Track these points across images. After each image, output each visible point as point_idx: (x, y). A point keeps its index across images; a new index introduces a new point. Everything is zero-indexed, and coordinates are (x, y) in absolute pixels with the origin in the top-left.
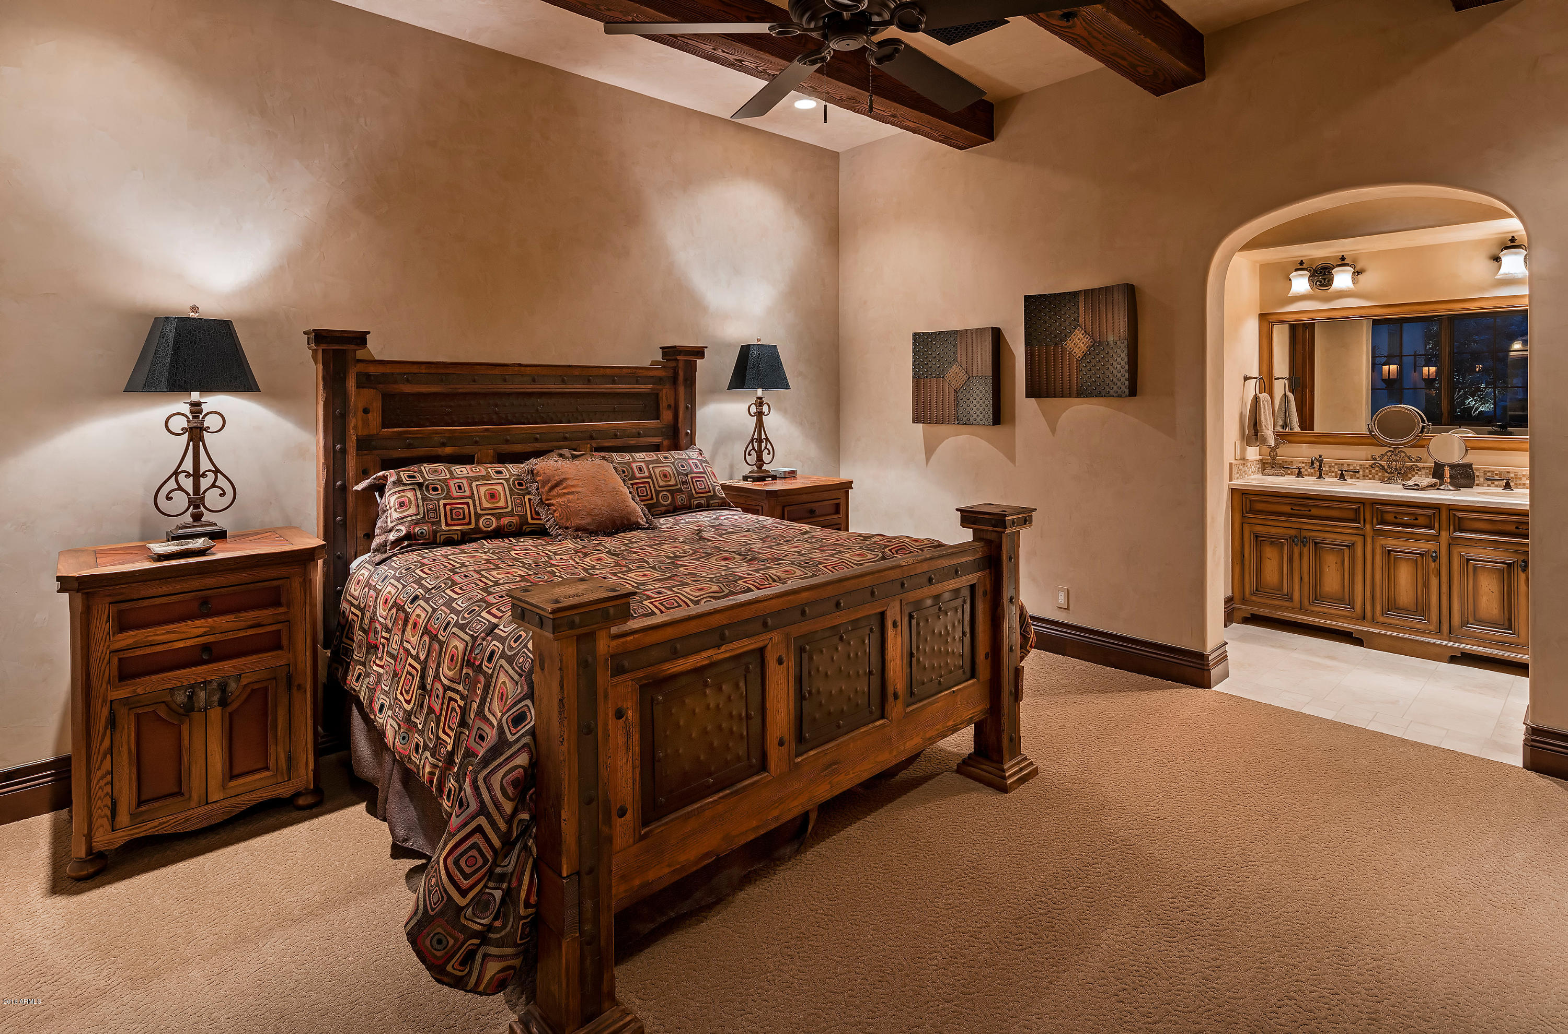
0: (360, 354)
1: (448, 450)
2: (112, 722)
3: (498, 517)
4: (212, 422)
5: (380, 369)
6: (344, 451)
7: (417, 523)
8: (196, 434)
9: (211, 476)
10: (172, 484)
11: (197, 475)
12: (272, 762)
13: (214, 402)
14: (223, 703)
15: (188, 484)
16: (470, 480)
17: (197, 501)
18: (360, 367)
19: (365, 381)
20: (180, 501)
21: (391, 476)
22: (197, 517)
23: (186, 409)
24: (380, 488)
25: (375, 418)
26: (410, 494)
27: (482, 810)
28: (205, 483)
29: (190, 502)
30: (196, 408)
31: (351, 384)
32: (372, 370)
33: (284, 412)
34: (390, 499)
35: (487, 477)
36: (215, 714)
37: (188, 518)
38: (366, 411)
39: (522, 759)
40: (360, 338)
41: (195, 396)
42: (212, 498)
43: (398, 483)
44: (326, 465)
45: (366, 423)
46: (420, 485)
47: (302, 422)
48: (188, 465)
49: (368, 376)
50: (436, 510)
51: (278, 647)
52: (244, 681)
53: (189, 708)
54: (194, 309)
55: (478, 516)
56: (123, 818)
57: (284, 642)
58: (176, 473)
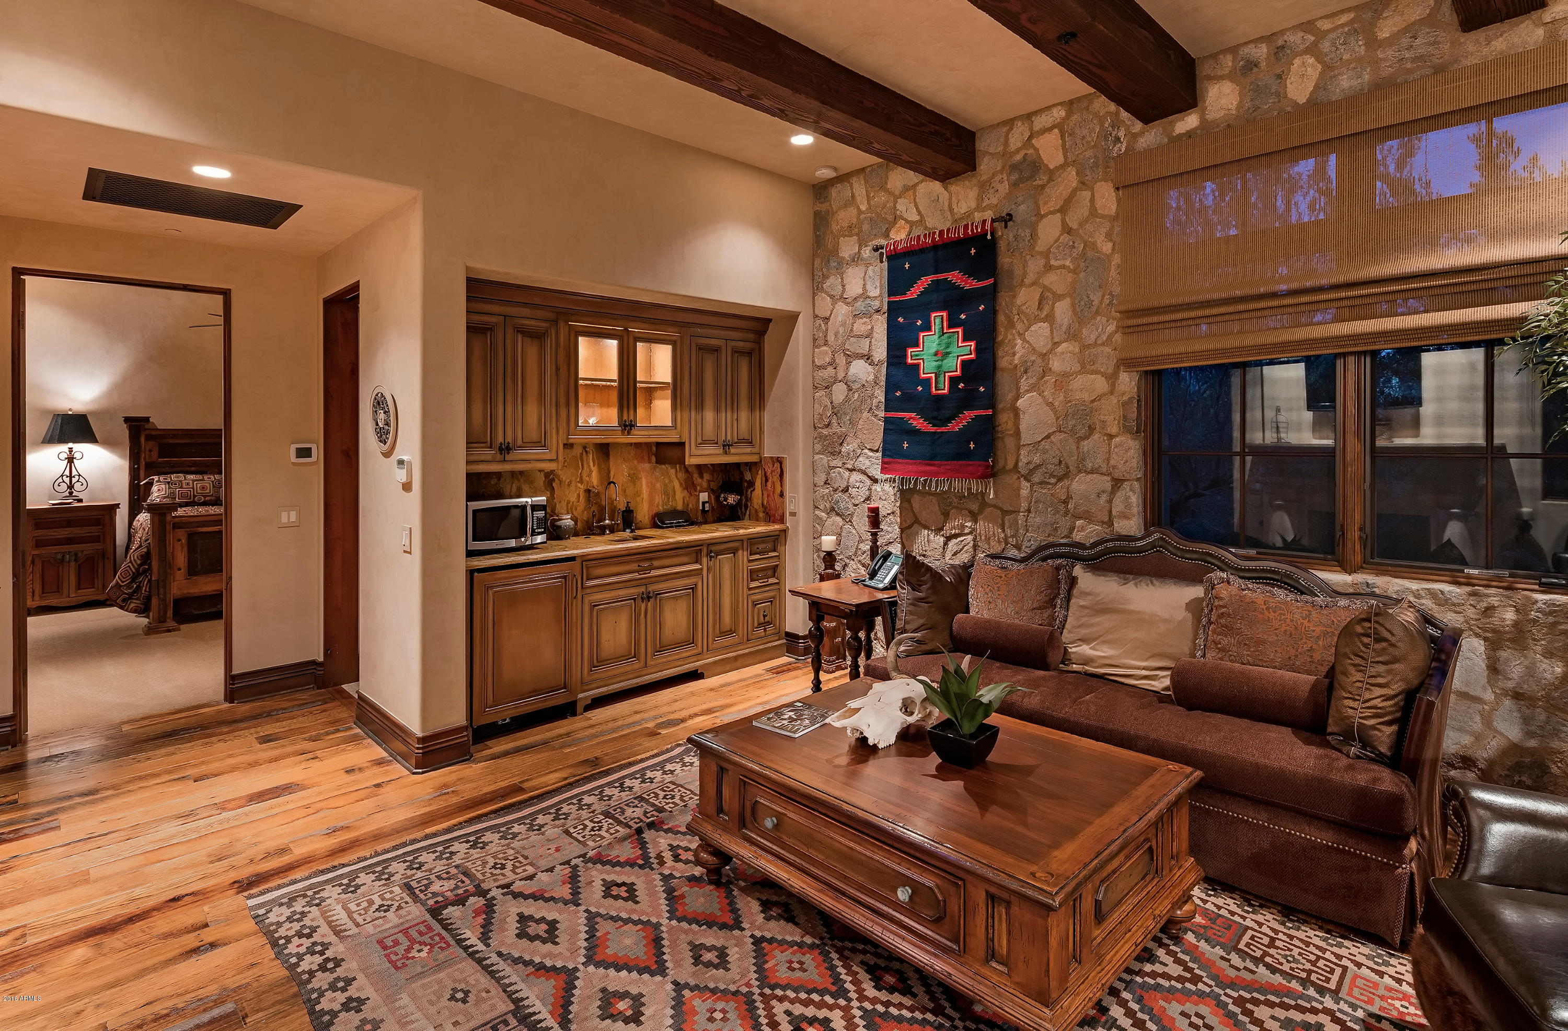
0: (147, 426)
1: (193, 469)
2: (33, 562)
3: (205, 497)
4: (77, 455)
5: (158, 433)
6: (139, 468)
7: (165, 498)
8: (71, 460)
9: (77, 477)
10: (60, 480)
11: (71, 477)
12: (96, 586)
13: (77, 447)
14: (76, 560)
15: (67, 480)
16: (193, 481)
17: (71, 487)
18: (147, 432)
19: (149, 438)
20: (64, 487)
21: (156, 478)
22: (71, 493)
23: (67, 450)
24: (150, 484)
25: (155, 454)
26: (163, 486)
27: (131, 562)
28: (74, 480)
29: (68, 487)
30: (71, 450)
31: (143, 439)
32: (153, 433)
33: (113, 452)
34: (155, 488)
35: (203, 480)
36: (73, 564)
37: (67, 494)
38: (150, 451)
39: (145, 550)
40: (147, 420)
41: (71, 445)
42: (77, 486)
43: (159, 481)
44: (130, 474)
45: (150, 456)
46: (168, 483)
47: (122, 456)
48: (67, 473)
49: (152, 436)
50: (174, 493)
51: (99, 542)
52: (85, 553)
53: (62, 560)
54: (70, 410)
55: (195, 496)
56: (37, 597)
57: (102, 539)
58: (62, 476)
